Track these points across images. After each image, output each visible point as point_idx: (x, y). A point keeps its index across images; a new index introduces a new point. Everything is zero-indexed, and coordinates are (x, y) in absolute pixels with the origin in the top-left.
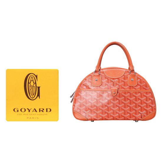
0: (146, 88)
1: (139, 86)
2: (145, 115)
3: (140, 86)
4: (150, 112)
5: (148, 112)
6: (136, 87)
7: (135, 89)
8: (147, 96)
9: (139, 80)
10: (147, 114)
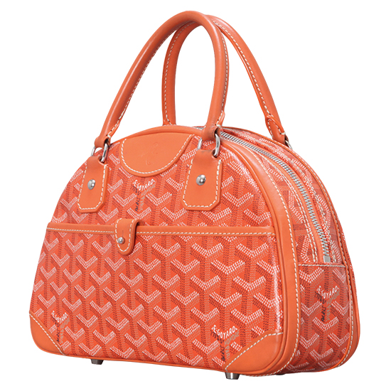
0: (256, 218)
1: (228, 211)
2: (235, 345)
3: (232, 206)
4: (254, 336)
5: (248, 336)
6: (212, 216)
7: (210, 223)
8: (252, 254)
9: (230, 179)
10: (243, 344)
